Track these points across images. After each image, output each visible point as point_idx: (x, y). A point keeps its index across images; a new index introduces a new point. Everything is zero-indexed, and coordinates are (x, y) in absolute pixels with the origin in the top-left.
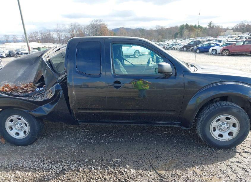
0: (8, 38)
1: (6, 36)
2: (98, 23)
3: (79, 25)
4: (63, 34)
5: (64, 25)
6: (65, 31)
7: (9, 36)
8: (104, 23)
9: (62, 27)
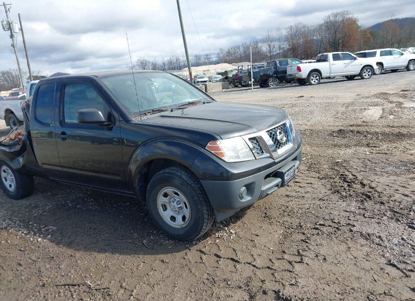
0: (199, 59)
1: (196, 56)
2: (339, 19)
3: (304, 27)
4: (277, 44)
5: (279, 29)
6: (279, 40)
7: (200, 56)
8: (351, 16)
9: (275, 34)
